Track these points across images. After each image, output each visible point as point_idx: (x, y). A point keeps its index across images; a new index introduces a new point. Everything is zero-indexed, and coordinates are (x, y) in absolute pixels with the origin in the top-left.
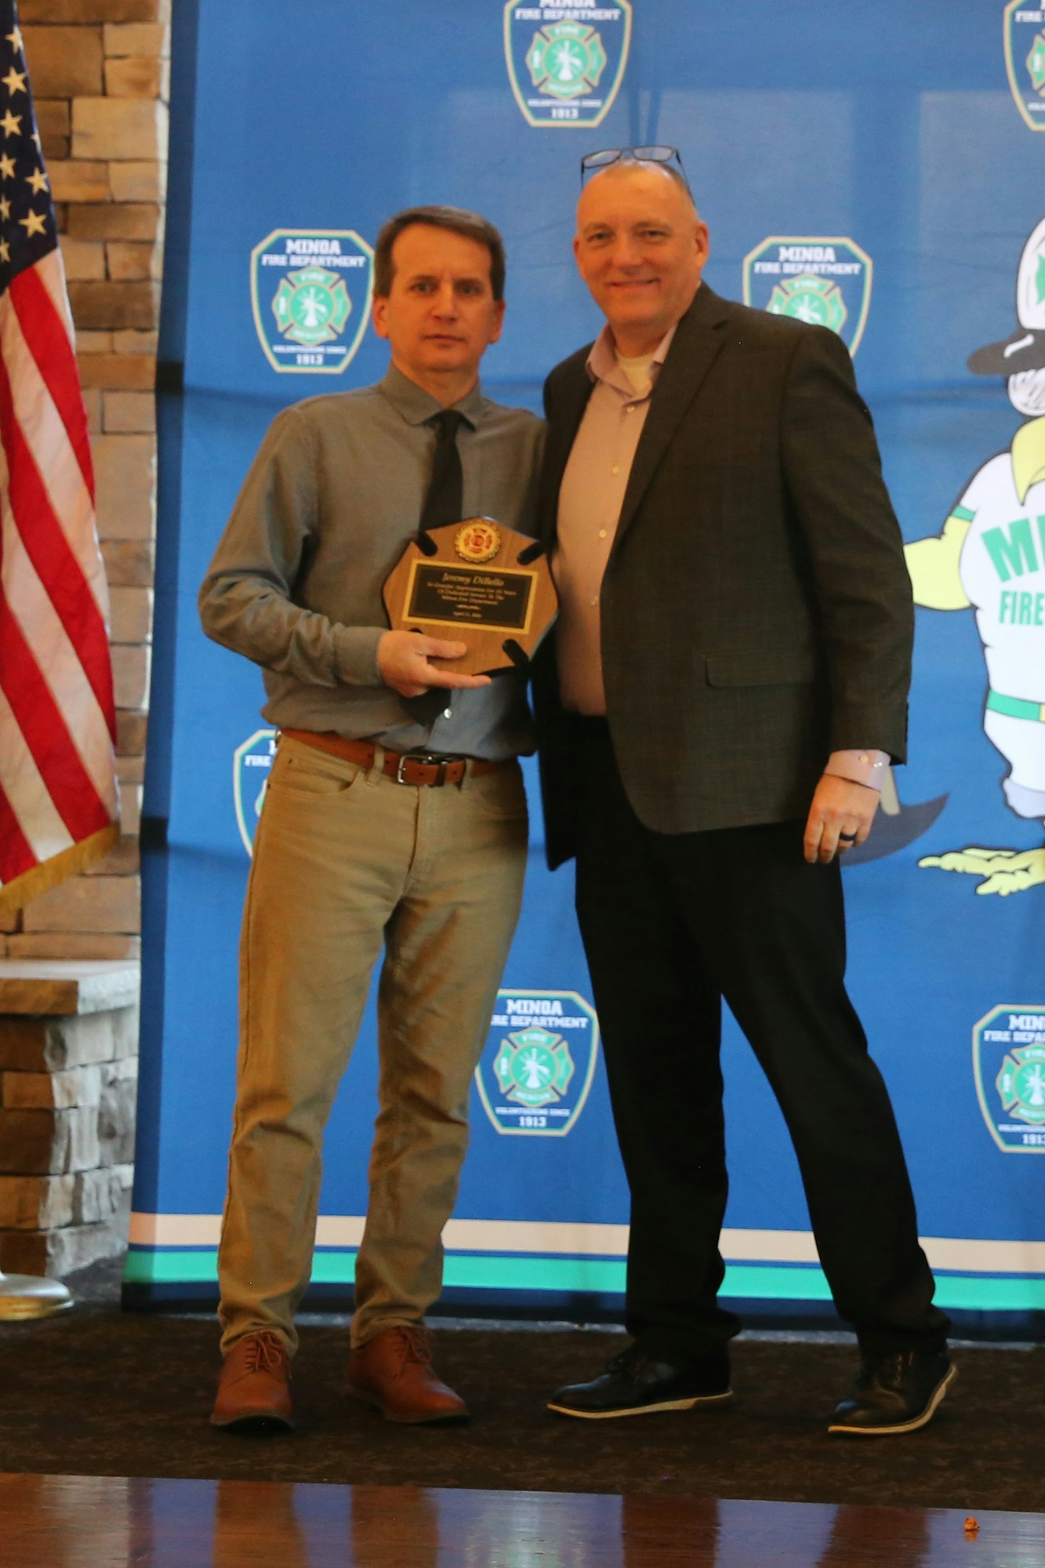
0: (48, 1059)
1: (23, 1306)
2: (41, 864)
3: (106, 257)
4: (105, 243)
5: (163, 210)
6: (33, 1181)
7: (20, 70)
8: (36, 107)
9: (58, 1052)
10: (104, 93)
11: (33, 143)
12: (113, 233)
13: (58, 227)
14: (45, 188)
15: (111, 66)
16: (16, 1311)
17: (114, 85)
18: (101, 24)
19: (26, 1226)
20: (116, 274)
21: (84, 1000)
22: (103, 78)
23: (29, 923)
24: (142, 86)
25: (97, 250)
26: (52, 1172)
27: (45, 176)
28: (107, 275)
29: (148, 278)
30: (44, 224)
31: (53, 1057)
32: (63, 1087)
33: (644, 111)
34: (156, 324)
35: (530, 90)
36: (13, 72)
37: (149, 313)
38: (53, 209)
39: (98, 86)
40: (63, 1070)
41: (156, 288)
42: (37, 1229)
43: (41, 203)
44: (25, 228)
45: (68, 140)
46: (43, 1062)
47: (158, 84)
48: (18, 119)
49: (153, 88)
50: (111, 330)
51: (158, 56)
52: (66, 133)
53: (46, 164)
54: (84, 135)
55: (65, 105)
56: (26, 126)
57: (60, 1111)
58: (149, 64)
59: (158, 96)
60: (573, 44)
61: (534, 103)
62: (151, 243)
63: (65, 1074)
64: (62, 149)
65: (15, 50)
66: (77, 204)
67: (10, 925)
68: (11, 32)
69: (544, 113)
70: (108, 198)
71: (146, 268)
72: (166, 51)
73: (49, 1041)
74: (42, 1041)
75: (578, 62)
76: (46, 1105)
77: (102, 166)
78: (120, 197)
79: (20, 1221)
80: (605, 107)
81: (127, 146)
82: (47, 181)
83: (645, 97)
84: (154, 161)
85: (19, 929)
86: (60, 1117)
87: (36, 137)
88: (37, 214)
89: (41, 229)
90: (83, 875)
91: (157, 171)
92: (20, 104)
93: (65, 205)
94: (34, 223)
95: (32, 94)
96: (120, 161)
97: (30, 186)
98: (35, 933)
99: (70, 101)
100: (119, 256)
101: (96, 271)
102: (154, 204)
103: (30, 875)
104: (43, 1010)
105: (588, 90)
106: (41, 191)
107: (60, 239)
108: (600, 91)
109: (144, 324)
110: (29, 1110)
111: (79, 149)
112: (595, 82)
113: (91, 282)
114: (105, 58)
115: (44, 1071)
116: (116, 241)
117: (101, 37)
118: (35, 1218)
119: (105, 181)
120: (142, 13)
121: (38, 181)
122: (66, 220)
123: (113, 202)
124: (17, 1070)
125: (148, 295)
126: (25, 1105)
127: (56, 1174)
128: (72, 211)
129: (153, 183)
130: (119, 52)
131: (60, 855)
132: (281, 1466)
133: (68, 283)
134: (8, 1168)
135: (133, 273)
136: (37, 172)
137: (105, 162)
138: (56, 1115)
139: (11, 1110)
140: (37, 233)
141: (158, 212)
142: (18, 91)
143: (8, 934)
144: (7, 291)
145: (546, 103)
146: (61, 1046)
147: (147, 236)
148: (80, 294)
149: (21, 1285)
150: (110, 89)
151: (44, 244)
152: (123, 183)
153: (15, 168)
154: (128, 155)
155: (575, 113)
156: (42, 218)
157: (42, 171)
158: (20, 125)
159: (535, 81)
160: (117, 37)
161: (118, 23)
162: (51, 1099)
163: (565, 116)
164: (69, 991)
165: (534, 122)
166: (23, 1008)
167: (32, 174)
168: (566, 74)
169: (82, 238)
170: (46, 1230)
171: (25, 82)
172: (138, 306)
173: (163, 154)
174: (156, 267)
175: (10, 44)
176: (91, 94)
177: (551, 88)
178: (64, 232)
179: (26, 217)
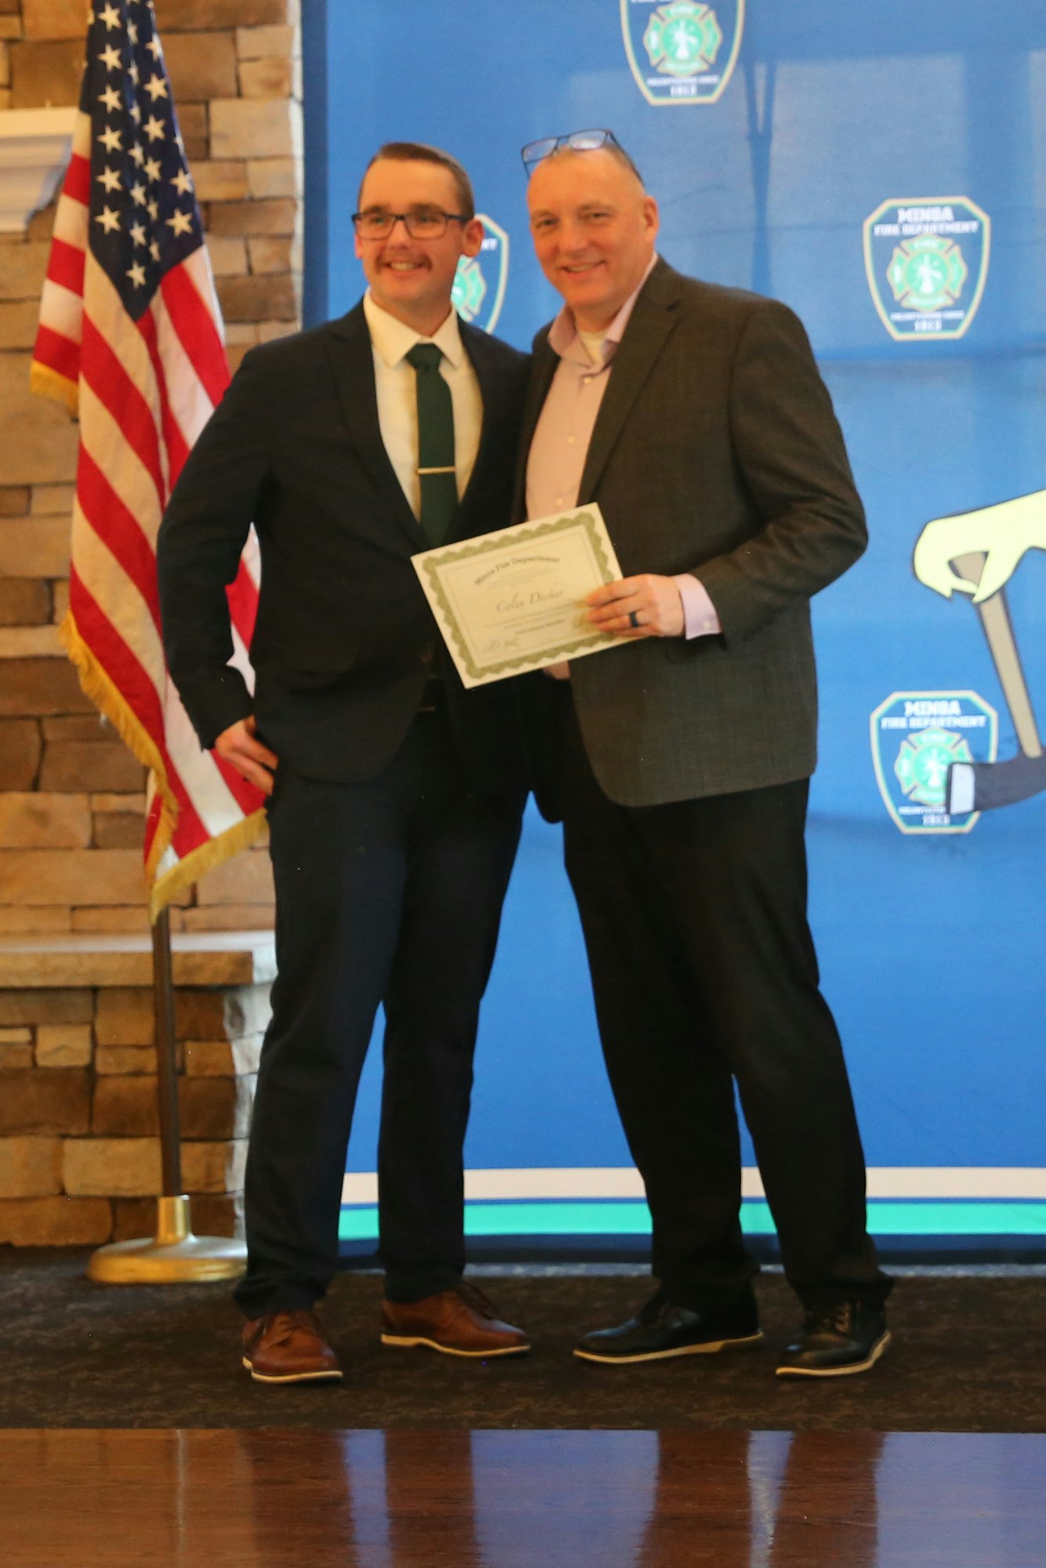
0: (227, 1027)
1: (214, 1267)
2: (215, 840)
3: (248, 252)
4: (247, 238)
5: (301, 205)
6: (220, 1147)
7: (160, 76)
8: (177, 113)
9: (237, 1021)
10: (239, 94)
11: (176, 146)
12: (253, 228)
13: (203, 224)
14: (189, 188)
15: (245, 69)
16: (210, 1272)
17: (249, 87)
18: (232, 29)
19: (216, 1189)
20: (258, 268)
21: (260, 970)
22: (238, 79)
23: (203, 898)
24: (276, 86)
25: (238, 247)
26: (236, 1135)
27: (188, 177)
28: (250, 269)
29: (288, 271)
30: (191, 223)
31: (232, 1025)
32: (243, 1054)
33: (761, 84)
34: (299, 314)
35: (649, 69)
36: (154, 79)
37: (291, 304)
38: (198, 209)
39: (233, 88)
40: (242, 1037)
41: (297, 280)
42: (225, 1192)
43: (186, 202)
44: (172, 229)
45: (207, 142)
46: (222, 1031)
47: (291, 84)
48: (161, 124)
49: (286, 88)
50: (257, 321)
51: (289, 55)
52: (204, 134)
53: (189, 165)
54: (224, 137)
55: (202, 109)
56: (169, 130)
57: (241, 1077)
58: (283, 66)
59: (291, 95)
60: (689, 23)
61: (654, 82)
62: (289, 237)
63: (245, 1042)
64: (203, 150)
65: (155, 56)
66: (219, 203)
67: (185, 900)
68: (150, 40)
69: (664, 91)
70: (247, 196)
71: (286, 260)
72: (297, 50)
73: (227, 1009)
74: (221, 1012)
75: (694, 41)
76: (228, 1072)
77: (241, 165)
78: (259, 193)
79: (209, 1184)
80: (722, 82)
81: (263, 144)
82: (192, 182)
83: (760, 71)
84: (288, 157)
85: (194, 904)
86: (241, 1083)
87: (179, 140)
88: (184, 213)
89: (187, 228)
90: (252, 848)
91: (293, 167)
92: (161, 109)
93: (207, 205)
94: (180, 223)
95: (173, 98)
96: (258, 159)
97: (175, 188)
98: (209, 906)
99: (207, 104)
100: (261, 251)
101: (239, 267)
102: (292, 199)
103: (203, 850)
104: (220, 980)
105: (705, 67)
106: (186, 192)
107: (206, 237)
108: (717, 67)
109: (288, 315)
110: (211, 1078)
111: (218, 150)
112: (712, 58)
113: (234, 277)
114: (239, 61)
115: (223, 1039)
116: (257, 236)
117: (234, 41)
118: (222, 1181)
119: (243, 179)
120: (272, 15)
121: (182, 182)
122: (208, 219)
123: (252, 200)
124: (197, 1039)
125: (290, 287)
126: (209, 1072)
127: (241, 1138)
128: (213, 208)
129: (289, 178)
130: (254, 54)
131: (232, 830)
132: (472, 1414)
133: (216, 278)
134: (193, 1134)
135: (274, 266)
136: (181, 173)
137: (241, 161)
138: (238, 1081)
139: (193, 1079)
140: (184, 233)
141: (295, 206)
142: (160, 98)
143: (184, 908)
144: (159, 290)
145: (664, 82)
146: (238, 1014)
147: (285, 230)
148: (226, 288)
149: (211, 1247)
150: (246, 90)
151: (190, 243)
152: (262, 181)
153: (161, 170)
154: (264, 152)
155: (694, 90)
156: (188, 217)
157: (186, 173)
158: (164, 129)
159: (654, 61)
160: (249, 40)
161: (250, 26)
162: (232, 1066)
163: (684, 94)
164: (245, 961)
165: (654, 101)
166: (202, 979)
167: (176, 175)
168: (683, 53)
169: (223, 235)
170: (233, 1192)
171: (166, 87)
172: (281, 298)
173: (298, 150)
174: (297, 259)
175: (150, 53)
176: (226, 96)
177: (669, 66)
178: (207, 230)
179: (172, 216)
